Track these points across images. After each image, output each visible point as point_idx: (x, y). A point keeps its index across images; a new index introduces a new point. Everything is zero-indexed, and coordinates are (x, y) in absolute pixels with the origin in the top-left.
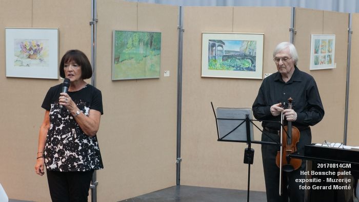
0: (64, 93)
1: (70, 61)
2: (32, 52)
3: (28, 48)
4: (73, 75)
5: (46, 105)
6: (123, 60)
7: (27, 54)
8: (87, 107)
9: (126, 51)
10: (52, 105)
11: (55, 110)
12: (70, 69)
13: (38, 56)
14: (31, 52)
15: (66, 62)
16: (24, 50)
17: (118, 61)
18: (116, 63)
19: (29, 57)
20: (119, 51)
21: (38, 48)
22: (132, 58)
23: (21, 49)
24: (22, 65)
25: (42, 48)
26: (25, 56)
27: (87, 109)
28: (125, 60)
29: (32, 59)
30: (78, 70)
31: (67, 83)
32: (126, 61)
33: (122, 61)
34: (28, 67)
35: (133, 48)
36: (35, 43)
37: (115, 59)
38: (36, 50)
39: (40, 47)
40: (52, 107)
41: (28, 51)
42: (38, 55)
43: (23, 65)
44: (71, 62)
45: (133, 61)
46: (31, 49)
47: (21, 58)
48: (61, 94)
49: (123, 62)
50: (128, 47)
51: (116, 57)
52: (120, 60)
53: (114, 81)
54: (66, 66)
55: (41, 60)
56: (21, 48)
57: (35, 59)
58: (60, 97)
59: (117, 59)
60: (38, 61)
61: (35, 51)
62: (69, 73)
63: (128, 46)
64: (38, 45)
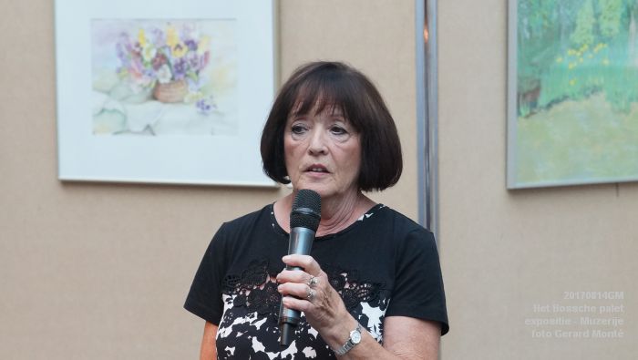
0: (299, 255)
1: (319, 111)
2: (165, 75)
3: (149, 55)
4: (325, 171)
5: (203, 301)
6: (557, 101)
7: (145, 81)
8: (373, 304)
9: (567, 60)
10: (225, 297)
11: (239, 321)
12: (316, 144)
13: (192, 91)
14: (161, 72)
15: (304, 111)
16: (133, 64)
17: (534, 104)
18: (524, 111)
19: (154, 97)
20: (535, 60)
21: (191, 55)
22: (595, 90)
23: (119, 63)
24: (124, 130)
25: (207, 54)
26: (135, 89)
27: (373, 314)
28: (565, 97)
29: (165, 102)
30: (349, 152)
31: (305, 210)
32: (569, 104)
33: (549, 106)
34: (149, 138)
35: (600, 46)
36: (176, 37)
37: (522, 96)
38: (182, 62)
39: (200, 52)
40: (227, 306)
41: (149, 67)
42: (192, 85)
43: (128, 131)
44: (324, 115)
45: (600, 102)
46: (160, 60)
47: (123, 99)
48: (286, 259)
49: (556, 108)
50: (578, 41)
51: (526, 87)
52: (543, 100)
53: (515, 192)
54: (297, 130)
55: (204, 107)
56: (121, 55)
57: (181, 102)
58: (285, 273)
59: (529, 97)
60: (191, 110)
61: (180, 68)
62: (309, 160)
63: (576, 37)
64: (192, 45)
